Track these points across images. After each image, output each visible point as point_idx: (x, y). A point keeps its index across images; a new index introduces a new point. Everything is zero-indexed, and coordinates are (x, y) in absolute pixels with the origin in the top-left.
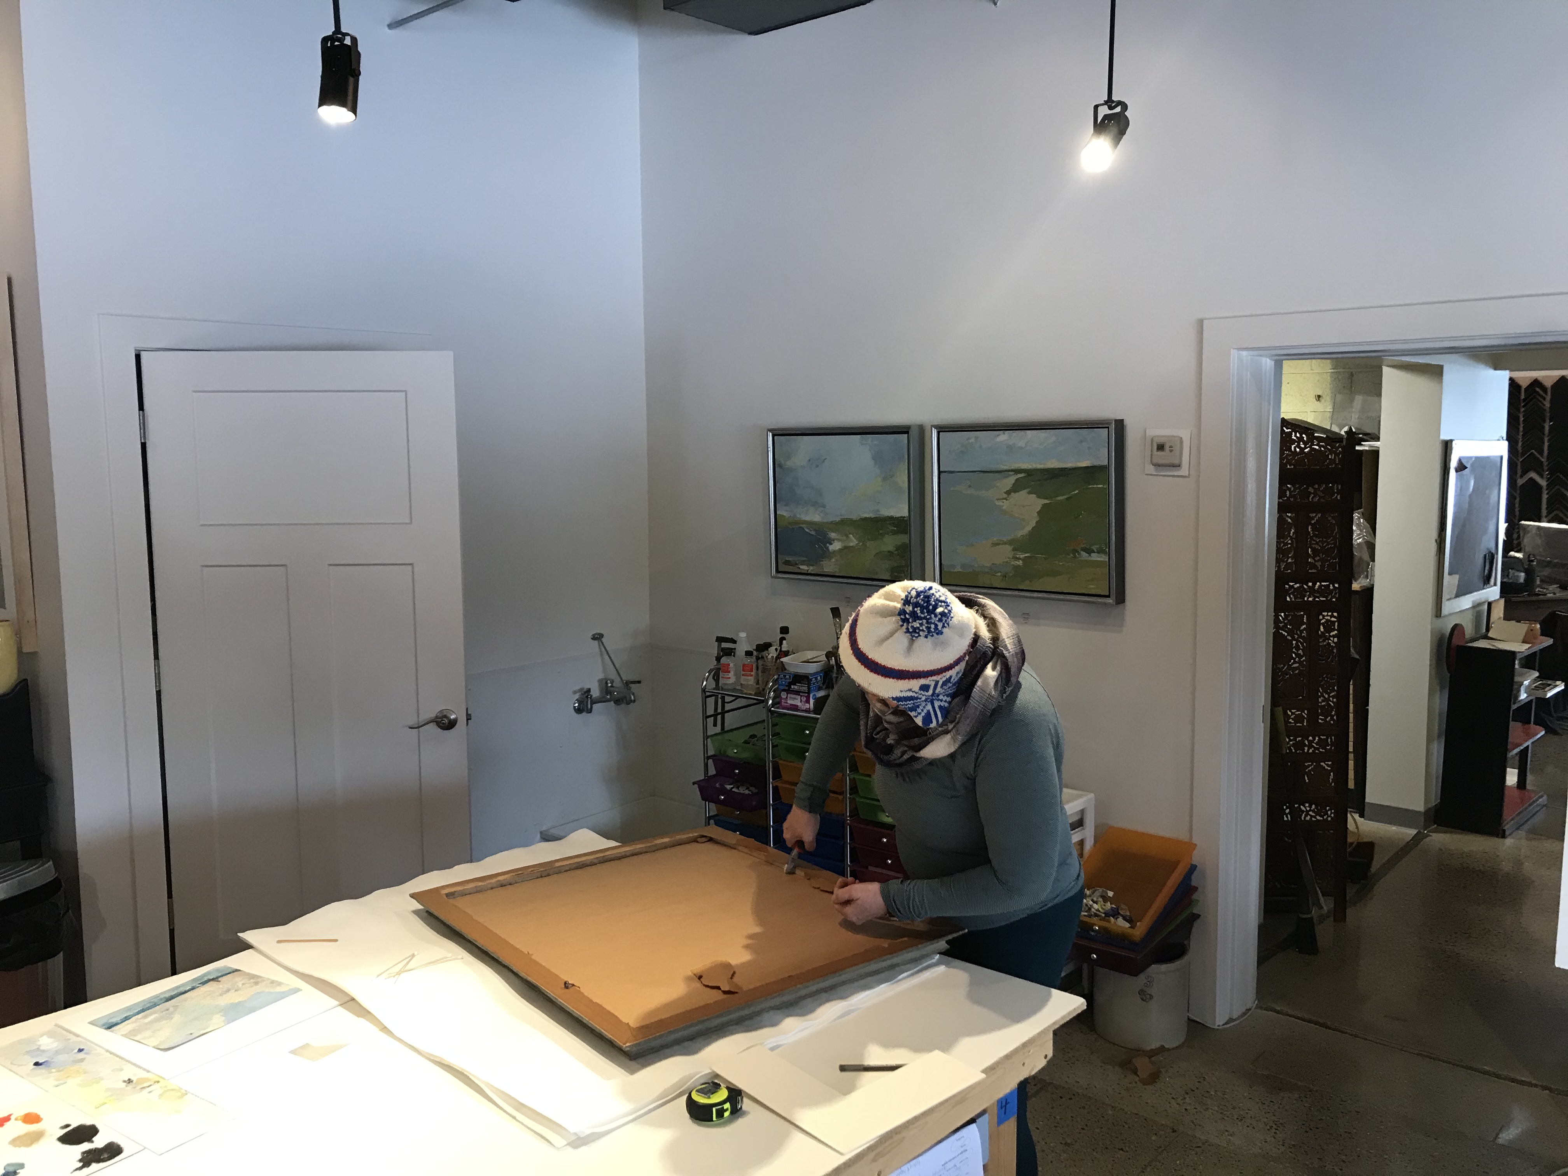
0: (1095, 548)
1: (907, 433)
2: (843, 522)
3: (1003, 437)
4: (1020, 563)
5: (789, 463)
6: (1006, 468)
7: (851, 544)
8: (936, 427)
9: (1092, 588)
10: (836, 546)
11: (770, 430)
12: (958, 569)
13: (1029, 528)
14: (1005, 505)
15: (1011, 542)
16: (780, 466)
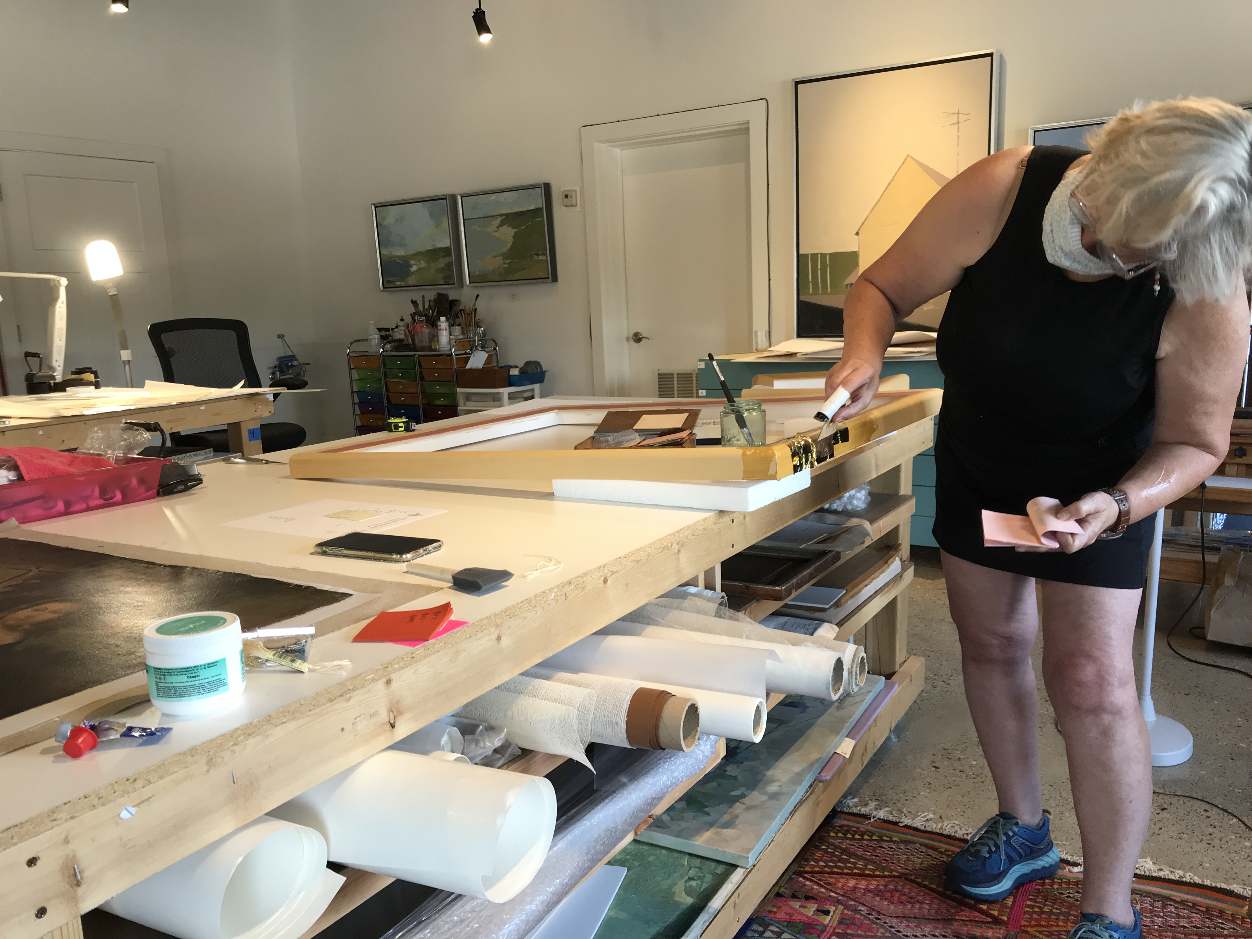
0: (540, 253)
1: (446, 199)
2: (418, 254)
3: (493, 197)
4: (507, 266)
5: (385, 223)
6: (496, 214)
7: (422, 266)
8: (460, 195)
9: (541, 275)
10: (414, 268)
11: (373, 204)
12: (477, 273)
13: (509, 246)
14: (497, 234)
15: (501, 255)
16: (381, 225)
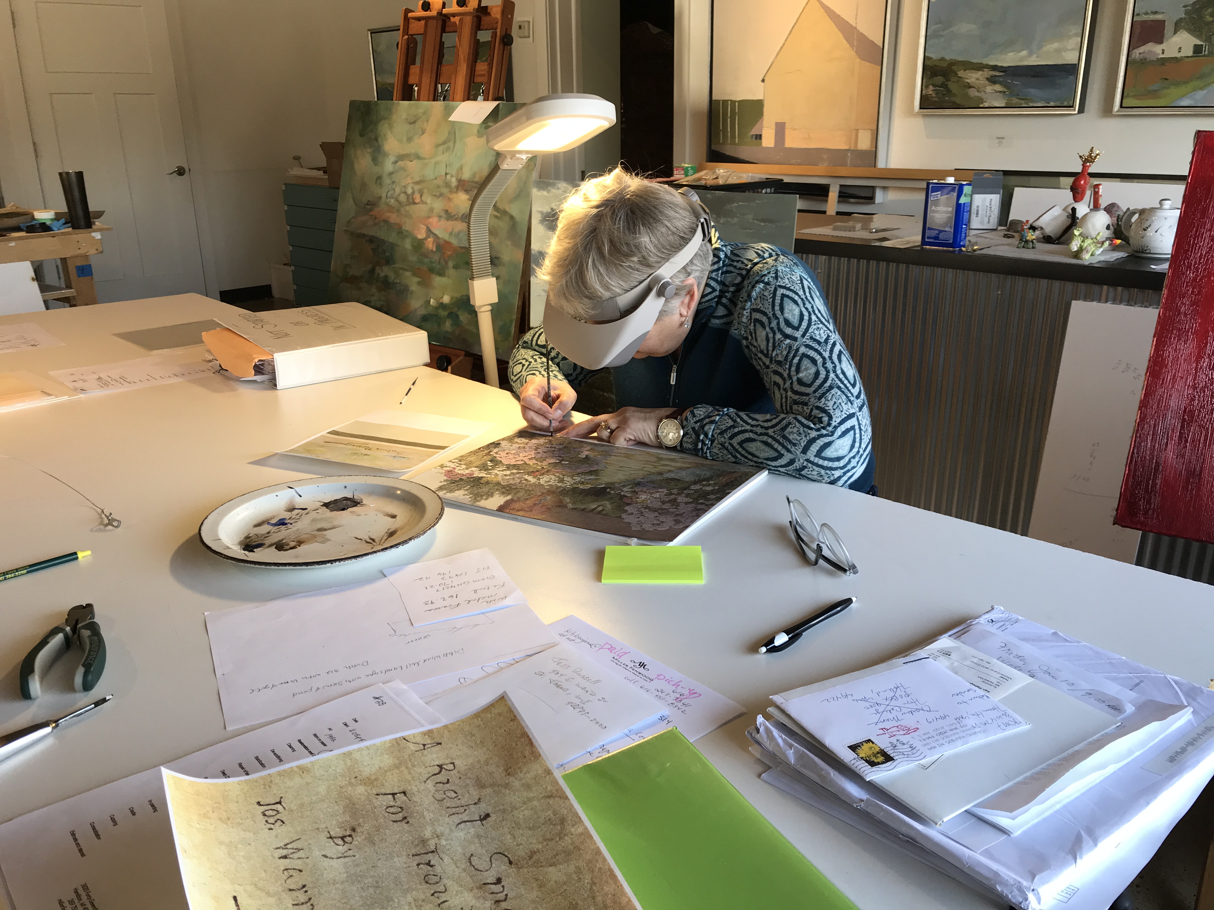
5: (379, 50)
11: (369, 30)
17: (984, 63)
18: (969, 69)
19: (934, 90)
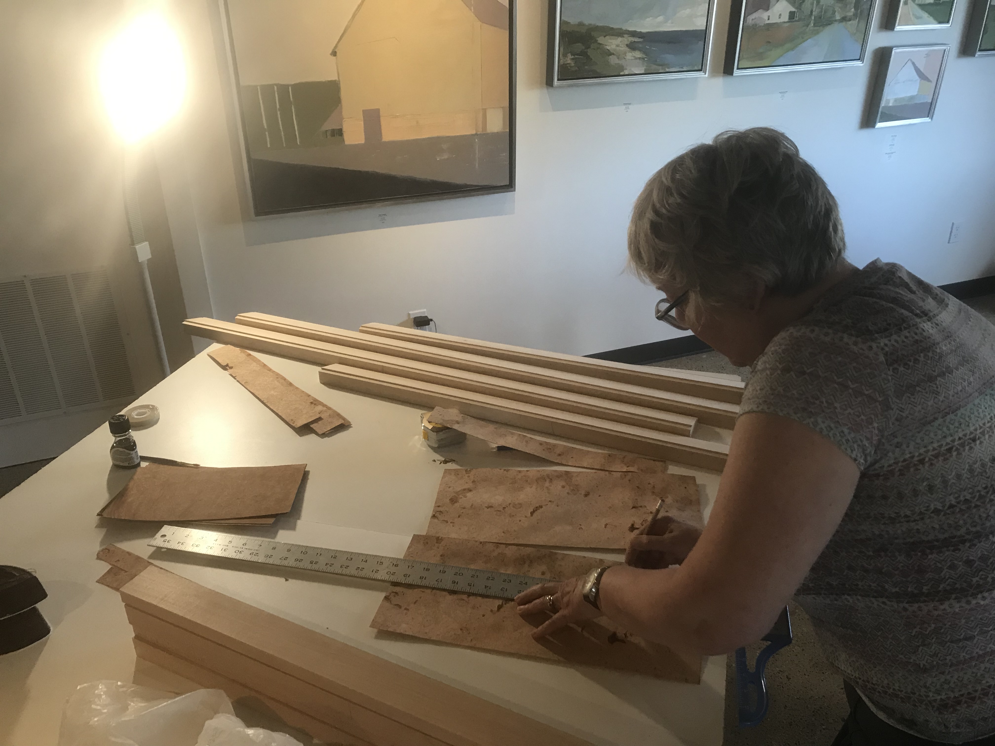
17: (624, 28)
18: (609, 35)
19: (572, 59)
